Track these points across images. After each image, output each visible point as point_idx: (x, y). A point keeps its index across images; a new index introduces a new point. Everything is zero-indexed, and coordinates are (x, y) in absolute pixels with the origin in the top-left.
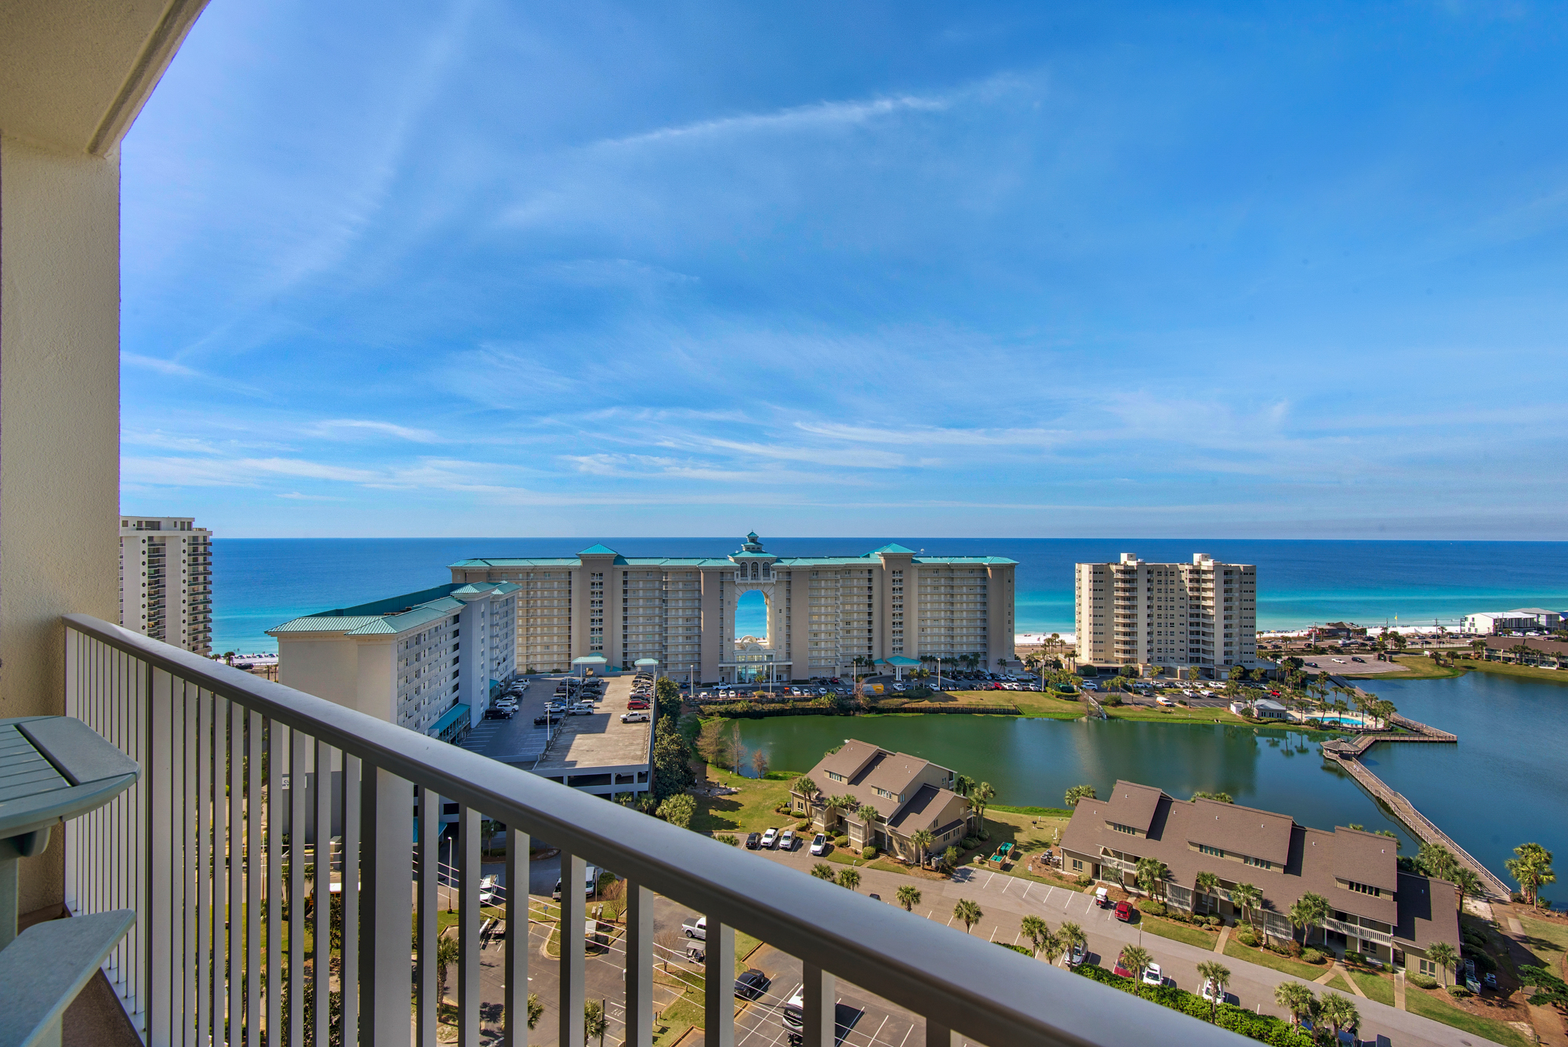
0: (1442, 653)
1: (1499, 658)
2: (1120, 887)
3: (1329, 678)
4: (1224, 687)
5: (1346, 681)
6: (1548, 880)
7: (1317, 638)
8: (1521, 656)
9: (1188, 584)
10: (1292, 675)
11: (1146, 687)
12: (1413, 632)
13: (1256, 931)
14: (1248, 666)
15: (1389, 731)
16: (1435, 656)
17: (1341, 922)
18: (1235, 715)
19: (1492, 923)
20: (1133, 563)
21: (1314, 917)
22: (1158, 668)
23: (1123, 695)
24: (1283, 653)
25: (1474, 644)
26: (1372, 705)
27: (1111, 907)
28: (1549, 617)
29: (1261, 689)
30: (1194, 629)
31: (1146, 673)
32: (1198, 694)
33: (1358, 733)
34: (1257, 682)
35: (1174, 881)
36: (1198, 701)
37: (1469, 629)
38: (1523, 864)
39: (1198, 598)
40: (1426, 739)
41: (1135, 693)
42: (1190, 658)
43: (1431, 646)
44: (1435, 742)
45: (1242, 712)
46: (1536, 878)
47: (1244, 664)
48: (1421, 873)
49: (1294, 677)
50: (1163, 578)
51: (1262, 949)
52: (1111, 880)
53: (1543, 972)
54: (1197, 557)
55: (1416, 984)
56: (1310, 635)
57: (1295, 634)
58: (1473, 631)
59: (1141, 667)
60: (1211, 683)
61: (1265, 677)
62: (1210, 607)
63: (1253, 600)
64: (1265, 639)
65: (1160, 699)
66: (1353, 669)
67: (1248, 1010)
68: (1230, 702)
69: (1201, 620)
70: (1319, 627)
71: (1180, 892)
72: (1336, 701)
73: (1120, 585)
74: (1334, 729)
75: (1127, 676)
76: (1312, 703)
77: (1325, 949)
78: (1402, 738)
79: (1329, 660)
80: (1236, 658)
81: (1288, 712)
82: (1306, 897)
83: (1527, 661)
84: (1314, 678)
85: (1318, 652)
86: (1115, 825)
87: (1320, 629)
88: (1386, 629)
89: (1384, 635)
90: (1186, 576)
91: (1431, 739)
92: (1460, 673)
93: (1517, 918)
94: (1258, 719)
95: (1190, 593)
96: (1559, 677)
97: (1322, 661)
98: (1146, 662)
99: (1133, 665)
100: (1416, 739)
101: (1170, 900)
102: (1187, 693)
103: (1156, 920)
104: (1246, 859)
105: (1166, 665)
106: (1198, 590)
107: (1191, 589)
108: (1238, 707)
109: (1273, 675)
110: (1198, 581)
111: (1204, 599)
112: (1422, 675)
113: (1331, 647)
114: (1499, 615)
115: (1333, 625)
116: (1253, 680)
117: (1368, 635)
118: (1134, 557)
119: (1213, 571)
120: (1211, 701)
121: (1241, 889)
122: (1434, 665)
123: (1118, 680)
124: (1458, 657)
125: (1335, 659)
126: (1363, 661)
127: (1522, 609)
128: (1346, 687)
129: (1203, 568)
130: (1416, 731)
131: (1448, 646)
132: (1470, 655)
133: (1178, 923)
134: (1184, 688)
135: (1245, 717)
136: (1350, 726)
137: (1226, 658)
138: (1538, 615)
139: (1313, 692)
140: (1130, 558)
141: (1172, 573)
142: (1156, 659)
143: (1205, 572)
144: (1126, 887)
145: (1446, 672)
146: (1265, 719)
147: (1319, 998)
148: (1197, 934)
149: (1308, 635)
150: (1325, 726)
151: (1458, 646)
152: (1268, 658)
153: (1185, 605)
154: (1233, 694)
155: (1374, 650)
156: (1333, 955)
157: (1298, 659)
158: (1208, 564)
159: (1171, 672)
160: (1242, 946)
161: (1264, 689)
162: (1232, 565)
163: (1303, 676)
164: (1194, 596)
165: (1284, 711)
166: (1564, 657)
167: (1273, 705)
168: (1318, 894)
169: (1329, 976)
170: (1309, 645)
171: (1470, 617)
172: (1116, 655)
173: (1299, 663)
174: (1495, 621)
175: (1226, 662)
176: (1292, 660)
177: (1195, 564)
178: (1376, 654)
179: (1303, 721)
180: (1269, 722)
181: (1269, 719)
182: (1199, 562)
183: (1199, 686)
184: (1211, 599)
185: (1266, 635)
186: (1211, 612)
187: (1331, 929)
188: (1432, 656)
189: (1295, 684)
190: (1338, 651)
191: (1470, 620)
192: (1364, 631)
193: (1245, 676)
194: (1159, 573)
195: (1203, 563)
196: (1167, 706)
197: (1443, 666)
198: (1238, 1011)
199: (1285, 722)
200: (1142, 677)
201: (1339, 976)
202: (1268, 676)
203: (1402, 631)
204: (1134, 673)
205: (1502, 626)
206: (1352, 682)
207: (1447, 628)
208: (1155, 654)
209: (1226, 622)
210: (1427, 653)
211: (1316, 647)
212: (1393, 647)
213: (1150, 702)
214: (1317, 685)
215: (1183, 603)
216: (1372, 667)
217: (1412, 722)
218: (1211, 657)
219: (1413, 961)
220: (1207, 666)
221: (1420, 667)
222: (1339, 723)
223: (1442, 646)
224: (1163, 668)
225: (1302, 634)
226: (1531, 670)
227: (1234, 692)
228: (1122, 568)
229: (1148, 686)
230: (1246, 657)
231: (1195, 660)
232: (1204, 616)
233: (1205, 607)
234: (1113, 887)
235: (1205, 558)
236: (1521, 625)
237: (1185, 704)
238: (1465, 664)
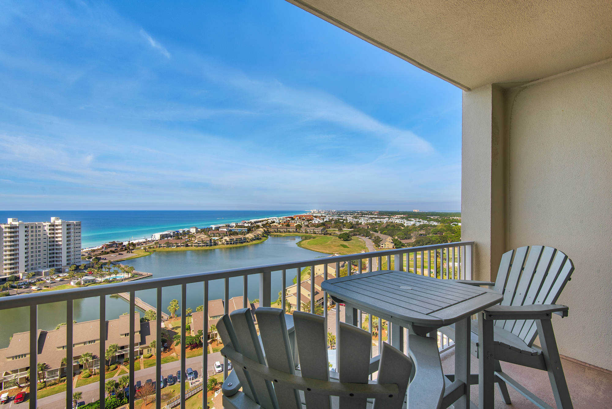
0: (147, 248)
1: (162, 246)
2: (17, 387)
3: (111, 263)
4: (67, 275)
5: (117, 263)
6: (178, 308)
7: (106, 248)
8: (167, 245)
9: (48, 231)
10: (97, 264)
11: (25, 284)
12: (138, 242)
13: (90, 371)
14: (78, 264)
15: (133, 277)
16: (145, 249)
17: (123, 350)
18: (73, 286)
19: (165, 328)
20: (16, 223)
21: (113, 353)
22: (32, 273)
23: (10, 291)
24: (92, 256)
25: (156, 243)
26: (127, 269)
27: (11, 400)
28: (173, 232)
29: (84, 272)
30: (52, 252)
31: (25, 277)
32: (54, 281)
33: (122, 280)
34: (82, 270)
35: (50, 368)
36: (54, 284)
37: (154, 239)
38: (172, 306)
39: (53, 237)
40: (144, 277)
41: (19, 288)
42: (49, 265)
43: (143, 246)
44: (147, 277)
45: (76, 284)
46: (175, 309)
47: (76, 264)
48: (146, 321)
49: (98, 265)
50: (34, 229)
51: (92, 377)
52: (11, 386)
53: (178, 335)
54: (53, 219)
55: (147, 358)
56: (103, 248)
57: (96, 248)
58: (155, 239)
59: (21, 275)
60: (61, 275)
61: (86, 268)
62: (59, 241)
63: (80, 236)
64: (84, 252)
65: (34, 288)
66: (120, 258)
67: (90, 403)
68: (71, 280)
69: (55, 247)
70: (107, 244)
71: (52, 373)
72: (114, 271)
73: (8, 234)
74: (114, 281)
75: (13, 281)
76: (105, 273)
77: (117, 362)
78: (137, 279)
79: (110, 256)
80: (72, 261)
81: (96, 279)
82: (110, 347)
83: (169, 246)
84: (105, 264)
85: (106, 253)
86: (13, 358)
87: (106, 245)
88: (129, 242)
89: (129, 244)
90: (47, 228)
91: (145, 276)
92: (152, 253)
93: (171, 323)
94: (83, 285)
95: (49, 236)
96: (176, 250)
97: (107, 257)
98: (24, 271)
99: (16, 275)
100: (141, 277)
101: (48, 378)
102: (49, 282)
103: (40, 392)
104: (85, 343)
105: (36, 271)
106: (53, 234)
107: (50, 234)
108: (74, 282)
109: (89, 266)
110: (53, 230)
111: (57, 237)
112: (141, 256)
113: (111, 251)
114: (161, 233)
115: (111, 242)
116: (80, 269)
117: (123, 244)
118: (17, 220)
119: (61, 225)
120: (61, 283)
121: (83, 356)
122: (144, 252)
123: (7, 284)
124: (151, 248)
125: (113, 255)
126: (122, 254)
127: (167, 231)
128: (117, 265)
129: (56, 224)
130: (141, 275)
131: (148, 245)
132: (154, 247)
133: (52, 387)
134: (47, 280)
135: (78, 286)
136: (119, 279)
137: (67, 262)
138: (171, 232)
139: (106, 269)
140: (14, 220)
141: (40, 227)
142: (30, 269)
143: (57, 225)
144: (21, 385)
145: (148, 253)
146: (87, 284)
147: (118, 381)
148: (63, 386)
149: (102, 248)
150: (110, 281)
151: (151, 244)
152: (86, 259)
153: (47, 241)
154: (72, 277)
155: (126, 250)
156: (120, 364)
157: (99, 257)
158: (59, 222)
159: (39, 274)
160: (84, 380)
161: (85, 272)
162: (71, 222)
163: (102, 264)
164: (51, 237)
165: (95, 279)
166: (177, 244)
167: (90, 278)
168: (114, 344)
169: (119, 371)
170: (103, 251)
171: (154, 235)
172: (4, 271)
173: (99, 259)
174: (161, 235)
175: (68, 264)
176: (96, 258)
177: (52, 222)
178: (127, 251)
179: (102, 281)
180: (88, 285)
181: (88, 284)
182: (54, 221)
183: (55, 277)
184: (61, 237)
185: (85, 250)
186: (60, 243)
187: (119, 354)
188: (144, 249)
189: (98, 268)
190: (113, 252)
191: (154, 236)
192: (122, 243)
193: (77, 269)
194: (32, 227)
195: (56, 221)
196: (38, 290)
197: (147, 252)
198: (86, 406)
199: (95, 283)
200: (22, 279)
201: (123, 369)
202: (87, 266)
203: (135, 242)
204: (17, 278)
205: (162, 237)
206: (119, 262)
207: (148, 239)
208: (30, 267)
209: (68, 247)
210: (142, 248)
211: (105, 252)
212: (132, 248)
213: (28, 291)
214: (107, 266)
215: (46, 240)
216: (125, 256)
217: (139, 272)
218: (60, 263)
219: (145, 351)
220: (58, 267)
221: (140, 253)
222: (116, 278)
223: (146, 245)
224: (35, 272)
225: (99, 248)
226: (170, 249)
227: (73, 276)
228: (9, 226)
229: (26, 283)
230: (77, 260)
231: (52, 266)
232: (57, 245)
233: (57, 241)
234: (11, 389)
235: (57, 219)
236: (167, 236)
237: (48, 287)
238: (153, 250)
